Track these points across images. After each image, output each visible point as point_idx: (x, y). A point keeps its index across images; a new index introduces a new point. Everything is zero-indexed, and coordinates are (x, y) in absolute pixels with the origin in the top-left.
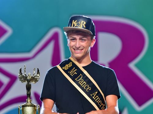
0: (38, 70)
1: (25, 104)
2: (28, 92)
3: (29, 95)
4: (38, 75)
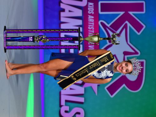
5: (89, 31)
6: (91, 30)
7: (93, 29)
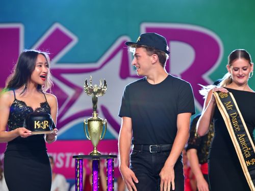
0: (105, 82)
1: (91, 118)
2: (94, 106)
3: (95, 109)
4: (105, 87)
5: (67, 165)
6: (64, 159)
7: (62, 155)
